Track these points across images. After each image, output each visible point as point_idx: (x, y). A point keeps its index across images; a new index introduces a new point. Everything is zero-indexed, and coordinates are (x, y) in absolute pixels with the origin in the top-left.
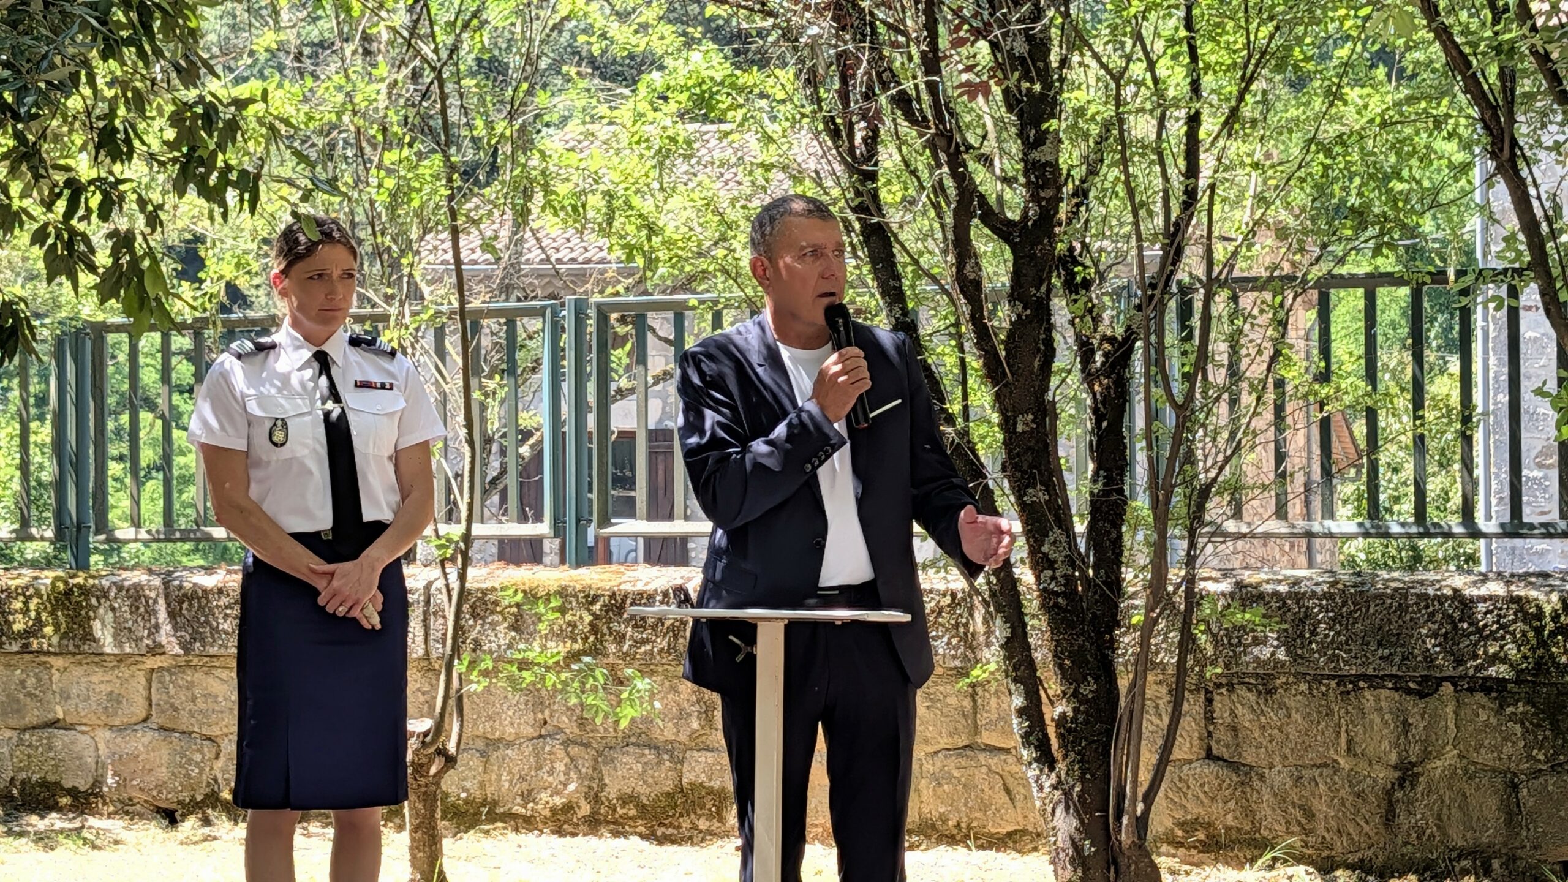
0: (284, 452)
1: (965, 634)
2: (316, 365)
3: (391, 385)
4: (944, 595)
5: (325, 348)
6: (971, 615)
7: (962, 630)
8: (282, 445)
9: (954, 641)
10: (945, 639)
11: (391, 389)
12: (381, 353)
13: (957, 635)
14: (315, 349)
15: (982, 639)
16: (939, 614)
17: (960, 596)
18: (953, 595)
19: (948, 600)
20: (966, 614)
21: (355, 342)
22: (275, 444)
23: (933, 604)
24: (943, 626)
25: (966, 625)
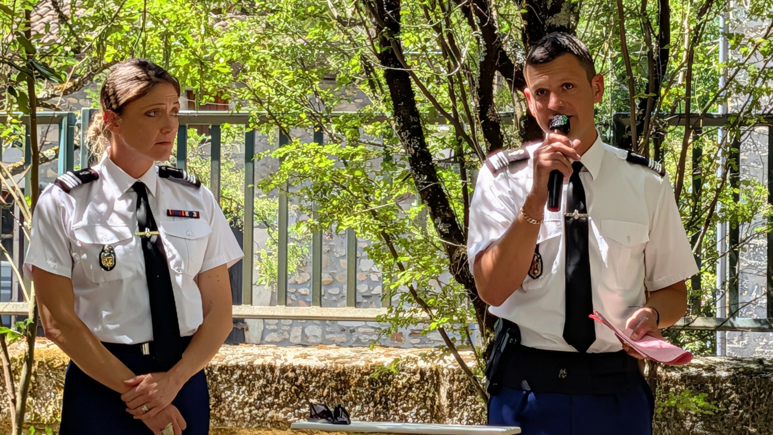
0: (112, 275)
1: (432, 406)
2: (135, 195)
3: (198, 213)
4: (415, 373)
5: (143, 180)
6: (437, 390)
7: (429, 403)
8: (112, 268)
9: (422, 412)
10: (414, 411)
11: (198, 217)
12: (189, 184)
13: (425, 407)
14: (136, 180)
15: (446, 411)
16: (410, 389)
17: (428, 374)
18: (422, 374)
19: (418, 377)
20: (432, 390)
21: (164, 173)
22: (106, 269)
23: (404, 380)
24: (413, 398)
25: (433, 399)
